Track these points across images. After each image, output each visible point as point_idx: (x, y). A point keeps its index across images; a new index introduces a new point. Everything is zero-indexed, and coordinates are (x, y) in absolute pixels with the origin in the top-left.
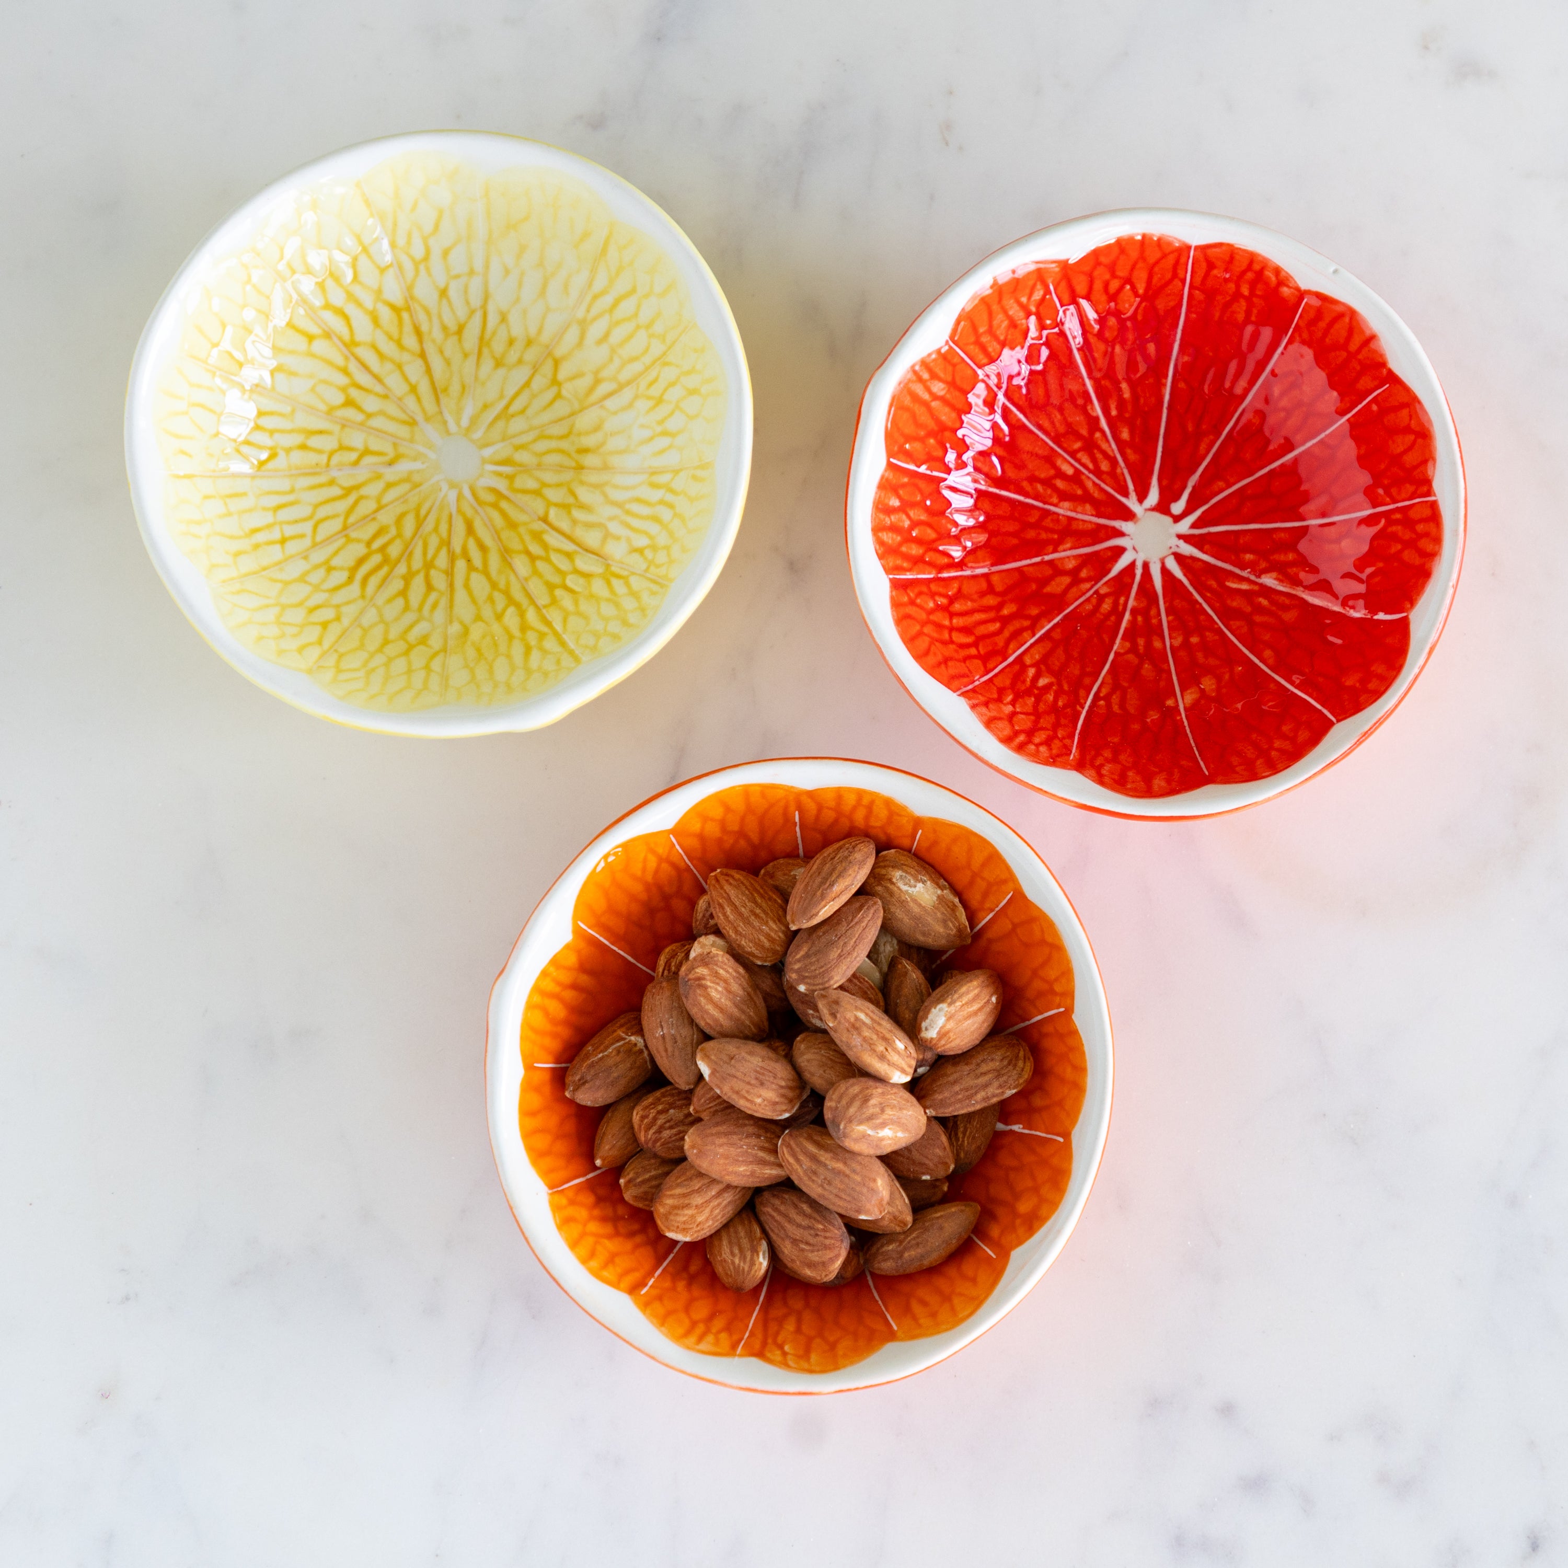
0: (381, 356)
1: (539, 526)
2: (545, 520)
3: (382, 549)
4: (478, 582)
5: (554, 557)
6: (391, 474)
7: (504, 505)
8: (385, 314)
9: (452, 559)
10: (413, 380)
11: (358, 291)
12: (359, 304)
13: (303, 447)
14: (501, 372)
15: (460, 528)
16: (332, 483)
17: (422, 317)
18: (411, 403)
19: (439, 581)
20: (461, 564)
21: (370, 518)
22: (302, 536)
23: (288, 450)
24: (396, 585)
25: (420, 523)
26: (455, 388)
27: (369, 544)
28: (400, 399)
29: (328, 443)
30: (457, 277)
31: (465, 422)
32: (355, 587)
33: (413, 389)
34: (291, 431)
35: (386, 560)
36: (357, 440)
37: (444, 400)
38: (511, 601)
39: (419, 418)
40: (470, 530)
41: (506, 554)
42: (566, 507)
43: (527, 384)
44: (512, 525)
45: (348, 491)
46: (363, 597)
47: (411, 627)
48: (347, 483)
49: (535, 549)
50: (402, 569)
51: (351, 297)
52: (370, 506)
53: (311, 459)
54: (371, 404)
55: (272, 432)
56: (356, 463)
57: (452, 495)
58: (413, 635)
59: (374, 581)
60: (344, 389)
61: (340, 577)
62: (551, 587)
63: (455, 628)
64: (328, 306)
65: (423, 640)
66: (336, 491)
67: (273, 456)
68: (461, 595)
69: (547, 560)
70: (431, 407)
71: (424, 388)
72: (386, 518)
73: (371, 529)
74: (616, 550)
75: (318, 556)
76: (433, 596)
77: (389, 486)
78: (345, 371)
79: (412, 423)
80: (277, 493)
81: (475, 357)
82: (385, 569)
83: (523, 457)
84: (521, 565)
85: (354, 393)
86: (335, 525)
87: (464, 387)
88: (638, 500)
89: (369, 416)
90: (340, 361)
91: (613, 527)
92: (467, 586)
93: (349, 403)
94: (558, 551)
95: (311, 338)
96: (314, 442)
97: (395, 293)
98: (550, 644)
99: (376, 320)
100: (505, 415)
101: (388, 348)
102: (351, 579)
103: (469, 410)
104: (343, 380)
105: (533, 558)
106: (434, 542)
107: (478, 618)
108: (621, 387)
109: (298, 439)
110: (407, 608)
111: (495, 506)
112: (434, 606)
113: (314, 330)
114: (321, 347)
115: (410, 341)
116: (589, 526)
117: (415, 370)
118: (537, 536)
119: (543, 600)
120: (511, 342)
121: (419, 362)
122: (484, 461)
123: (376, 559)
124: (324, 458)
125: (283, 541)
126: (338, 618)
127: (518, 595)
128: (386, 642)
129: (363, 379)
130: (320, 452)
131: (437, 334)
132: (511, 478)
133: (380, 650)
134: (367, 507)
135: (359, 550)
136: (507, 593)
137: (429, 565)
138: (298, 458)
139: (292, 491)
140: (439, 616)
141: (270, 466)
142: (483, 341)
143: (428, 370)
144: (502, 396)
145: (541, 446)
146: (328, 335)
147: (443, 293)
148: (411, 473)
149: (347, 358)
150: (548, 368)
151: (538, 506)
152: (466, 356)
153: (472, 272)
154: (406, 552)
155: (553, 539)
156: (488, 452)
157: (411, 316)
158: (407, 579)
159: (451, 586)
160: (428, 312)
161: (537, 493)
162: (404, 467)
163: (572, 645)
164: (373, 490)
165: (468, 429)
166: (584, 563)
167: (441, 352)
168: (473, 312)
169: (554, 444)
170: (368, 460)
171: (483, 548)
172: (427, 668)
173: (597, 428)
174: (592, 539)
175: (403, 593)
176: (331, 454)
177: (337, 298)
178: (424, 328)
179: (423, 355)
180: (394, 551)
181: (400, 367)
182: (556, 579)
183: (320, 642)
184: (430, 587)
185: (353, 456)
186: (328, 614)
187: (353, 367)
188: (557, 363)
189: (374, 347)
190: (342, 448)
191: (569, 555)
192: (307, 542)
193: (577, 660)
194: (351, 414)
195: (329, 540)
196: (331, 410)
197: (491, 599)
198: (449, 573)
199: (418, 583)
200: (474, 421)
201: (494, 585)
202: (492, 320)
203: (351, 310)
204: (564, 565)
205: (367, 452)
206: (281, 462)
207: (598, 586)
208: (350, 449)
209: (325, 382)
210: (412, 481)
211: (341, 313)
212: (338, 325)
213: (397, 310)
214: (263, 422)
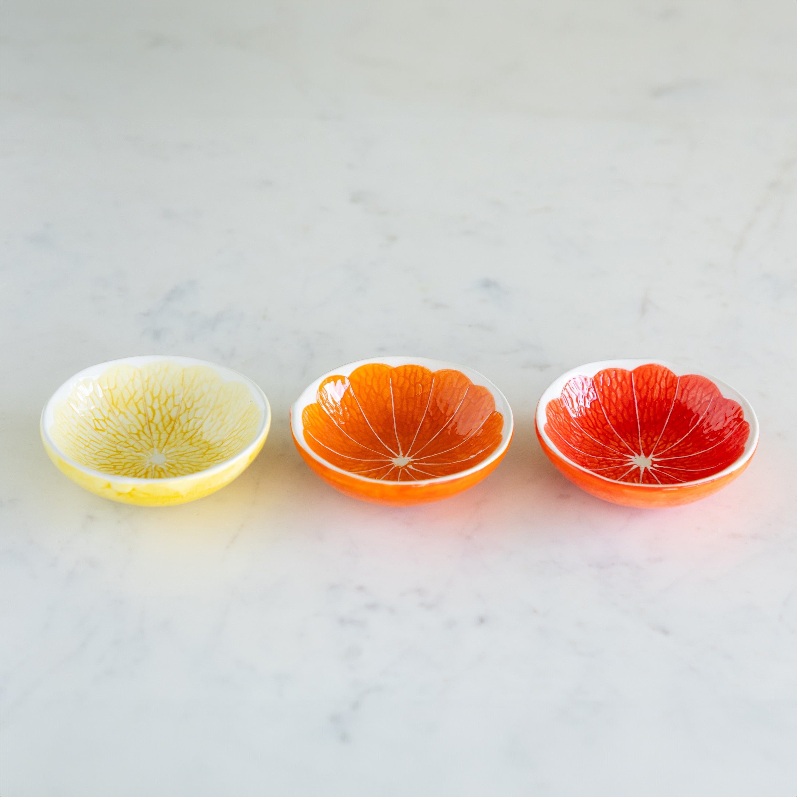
0: (157, 429)
6: (134, 454)
7: (162, 473)
8: (167, 419)
10: (162, 437)
11: (163, 407)
12: (161, 412)
13: (114, 435)
14: (190, 446)
16: (115, 447)
17: (177, 425)
18: (156, 443)
21: (119, 459)
22: (94, 450)
23: (109, 433)
25: (133, 466)
26: (173, 444)
27: (113, 463)
28: (153, 440)
29: (122, 439)
30: (196, 418)
31: (168, 452)
32: (99, 467)
33: (160, 440)
34: (114, 430)
36: (132, 442)
37: (167, 446)
39: (155, 446)
40: (146, 474)
43: (195, 451)
45: (117, 451)
48: (119, 450)
50: (117, 471)
51: (160, 408)
52: (122, 457)
53: (114, 439)
54: (143, 437)
55: (108, 426)
56: (126, 447)
57: (148, 465)
59: (106, 469)
60: (139, 431)
64: (151, 407)
66: (115, 449)
67: (103, 430)
70: (161, 445)
71: (163, 441)
72: (124, 461)
73: (117, 461)
75: (94, 456)
77: (132, 456)
78: (143, 427)
79: (152, 446)
80: (96, 438)
81: (184, 441)
85: (141, 433)
86: (107, 455)
87: (175, 445)
89: (141, 439)
90: (144, 423)
93: (138, 434)
95: (140, 412)
96: (119, 436)
97: (173, 414)
99: (163, 419)
100: (182, 455)
101: (160, 427)
103: (172, 450)
104: (140, 428)
109: (115, 433)
113: (143, 411)
114: (141, 417)
115: (169, 429)
117: (164, 436)
120: (199, 441)
121: (167, 435)
122: (166, 462)
124: (118, 441)
125: (87, 446)
129: (147, 431)
130: (118, 439)
131: (179, 431)
132: (170, 469)
135: (109, 463)
138: (110, 436)
139: (101, 441)
141: (100, 432)
142: (191, 438)
144: (185, 451)
146: (146, 415)
147: (189, 421)
148: (141, 456)
149: (146, 424)
150: (205, 450)
152: (183, 439)
153: (201, 418)
156: (168, 461)
157: (175, 423)
160: (180, 424)
162: (139, 454)
164: (125, 454)
165: (168, 454)
167: (176, 435)
168: (194, 429)
169: (191, 466)
170: (131, 448)
176: (121, 442)
177: (156, 406)
178: (176, 427)
179: (170, 434)
180: (118, 468)
181: (160, 434)
187: (146, 427)
188: (209, 449)
189: (157, 426)
190: (126, 442)
192: (95, 452)
194: (136, 437)
195: (102, 456)
196: (130, 433)
200: (171, 453)
202: (198, 434)
203: (158, 413)
205: (132, 446)
206: (105, 434)
208: (128, 443)
209: (134, 425)
210: (139, 458)
211: (154, 411)
212: (150, 414)
213: (171, 419)
214: (107, 421)
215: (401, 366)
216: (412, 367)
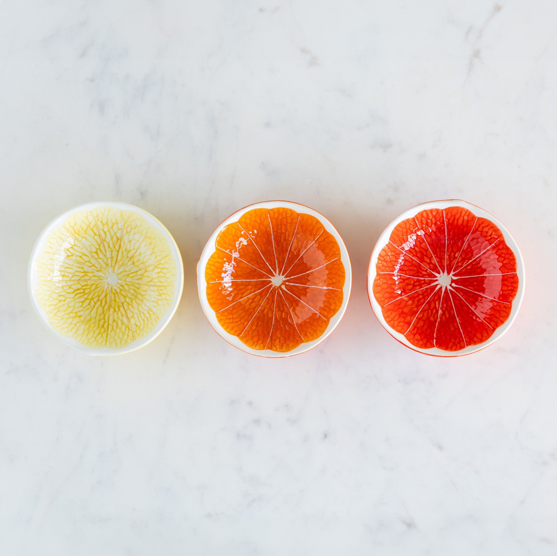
0: (109, 247)
1: (121, 304)
2: (123, 304)
3: (85, 289)
4: (100, 309)
5: (120, 313)
6: (96, 274)
7: (116, 295)
8: (115, 239)
9: (98, 301)
10: (113, 256)
11: (111, 230)
12: (110, 233)
13: (81, 257)
14: (133, 265)
15: (104, 294)
16: (82, 268)
17: (122, 243)
18: (109, 261)
19: (92, 304)
20: (99, 303)
21: (86, 281)
22: (69, 277)
23: (77, 256)
24: (83, 299)
25: (96, 288)
26: (121, 263)
27: (82, 286)
28: (108, 258)
29: (86, 259)
30: (135, 240)
31: (119, 272)
32: (74, 294)
33: (112, 258)
34: (80, 252)
35: (84, 292)
36: (93, 261)
37: (117, 264)
38: (104, 318)
39: (110, 265)
40: (106, 296)
41: (110, 306)
42: (129, 304)
43: (137, 272)
44: (115, 301)
45: (84, 272)
46: (74, 298)
47: (79, 311)
48: (86, 270)
49: (117, 309)
50: (86, 296)
51: (109, 231)
52: (88, 278)
53: (81, 260)
54: (101, 256)
55: (75, 250)
56: (90, 267)
57: (107, 286)
58: (78, 314)
59: (78, 296)
60: (97, 249)
61: (71, 291)
62: (114, 321)
63: (89, 318)
64: (103, 230)
65: (80, 316)
66: (82, 271)
67: (72, 255)
68: (95, 309)
69: (117, 314)
70: (113, 264)
71: (114, 259)
72: (89, 283)
73: (85, 283)
74: (132, 321)
75: (69, 283)
76: (89, 306)
77: (94, 276)
78: (99, 246)
79: (107, 265)
80: (69, 264)
81: (129, 259)
82: (82, 294)
83: (126, 287)
84: (112, 310)
85: (99, 251)
86: (78, 278)
87: (123, 264)
88: (144, 313)
89: (99, 258)
90: (99, 243)
91: (135, 316)
92: (97, 308)
93: (96, 252)
94: (121, 313)
95: (95, 234)
96: (84, 257)
97: (119, 235)
98: (104, 335)
99: (112, 239)
100: (128, 275)
101: (111, 246)
102: (73, 292)
103: (121, 270)
104: (97, 247)
105: (115, 310)
106: (96, 294)
107: (95, 318)
108: (155, 286)
109: (81, 254)
110: (81, 306)
111: (114, 294)
112: (87, 309)
113: (97, 233)
114: (97, 238)
115: (117, 247)
116: (131, 311)
117: (115, 254)
118: (119, 307)
119: (111, 322)
120: (139, 260)
121: (117, 253)
122: (118, 283)
123: (82, 291)
124: (84, 262)
125: (63, 276)
126: (64, 301)
127: (106, 318)
128: (71, 312)
129: (102, 249)
130: (84, 260)
131: (124, 250)
132: (121, 290)
133: (68, 314)
134: (87, 278)
135: (79, 287)
136: (105, 315)
137: (92, 299)
138: (78, 258)
139: (72, 265)
140: (87, 312)
141: (71, 257)
142: (133, 257)
143: (118, 256)
144: (130, 271)
145: (132, 287)
146: (100, 236)
147: (130, 241)
148: (101, 276)
149: (101, 243)
150: (143, 271)
151: (123, 300)
152: (128, 257)
153: (138, 241)
154: (89, 293)
155: (122, 309)
156: (120, 281)
157: (121, 242)
158: (86, 299)
159: (94, 306)
160: (124, 243)
161: (125, 297)
162: (100, 274)
163: (108, 339)
164: (90, 275)
165: (118, 274)
166: (125, 320)
167: (123, 253)
168: (134, 249)
169: (134, 288)
170: (93, 267)
171: (106, 302)
172: (75, 325)
173: (146, 291)
174: (130, 314)
175: (83, 302)
176: (86, 262)
177: (106, 229)
178: (122, 246)
179: (118, 251)
180: (87, 291)
181: (112, 251)
182: (116, 319)
183: (56, 305)
184: (89, 304)
185: (91, 265)
186: (62, 298)
187: (101, 245)
188: (146, 271)
189: (109, 244)
190: (89, 261)
191: (122, 315)
192: (69, 279)
193: (106, 344)
194: (95, 255)
195: (74, 281)
196: (91, 252)
197: (100, 315)
198: (95, 303)
199: (88, 301)
200: (121, 273)
201: (103, 312)
202: (138, 253)
203: (108, 233)
204: (120, 317)
206: (73, 258)
207: (123, 327)
208: (91, 263)
209: (94, 245)
210: (100, 278)
211: (105, 233)
212: (103, 235)
213: (118, 239)
214: (74, 247)
215: (275, 208)
216: (283, 209)
